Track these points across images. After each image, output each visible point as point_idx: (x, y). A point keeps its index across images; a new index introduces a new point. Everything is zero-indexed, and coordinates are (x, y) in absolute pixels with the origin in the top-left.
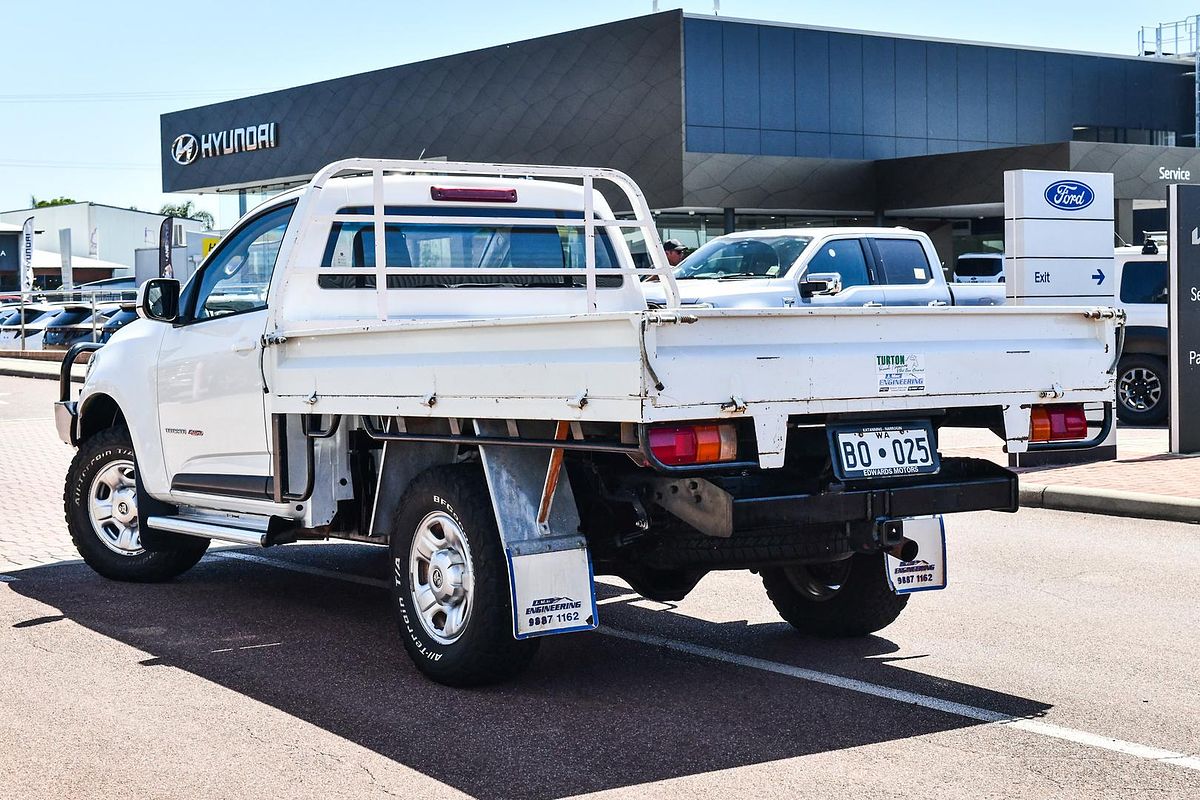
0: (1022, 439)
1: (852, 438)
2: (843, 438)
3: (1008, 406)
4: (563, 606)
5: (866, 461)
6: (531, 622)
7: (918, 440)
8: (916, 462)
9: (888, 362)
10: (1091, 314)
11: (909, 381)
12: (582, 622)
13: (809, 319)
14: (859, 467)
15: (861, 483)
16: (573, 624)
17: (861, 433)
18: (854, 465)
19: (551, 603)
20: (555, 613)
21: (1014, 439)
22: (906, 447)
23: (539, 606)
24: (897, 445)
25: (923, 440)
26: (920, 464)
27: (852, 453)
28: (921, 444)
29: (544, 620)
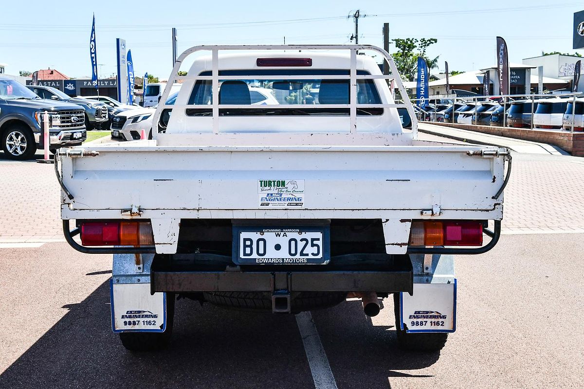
0: (401, 245)
1: (254, 236)
2: (244, 235)
3: (387, 220)
4: (146, 316)
5: (261, 251)
6: (125, 323)
7: (313, 240)
8: (307, 255)
9: (270, 185)
10: (471, 152)
11: (289, 199)
12: (157, 327)
13: (200, 154)
14: (255, 256)
15: (252, 267)
16: (151, 327)
17: (262, 233)
18: (251, 254)
19: (138, 314)
20: (141, 320)
21: (393, 244)
22: (301, 245)
23: (131, 314)
24: (293, 243)
25: (318, 239)
26: (311, 256)
27: (251, 246)
28: (315, 242)
29: (134, 323)
